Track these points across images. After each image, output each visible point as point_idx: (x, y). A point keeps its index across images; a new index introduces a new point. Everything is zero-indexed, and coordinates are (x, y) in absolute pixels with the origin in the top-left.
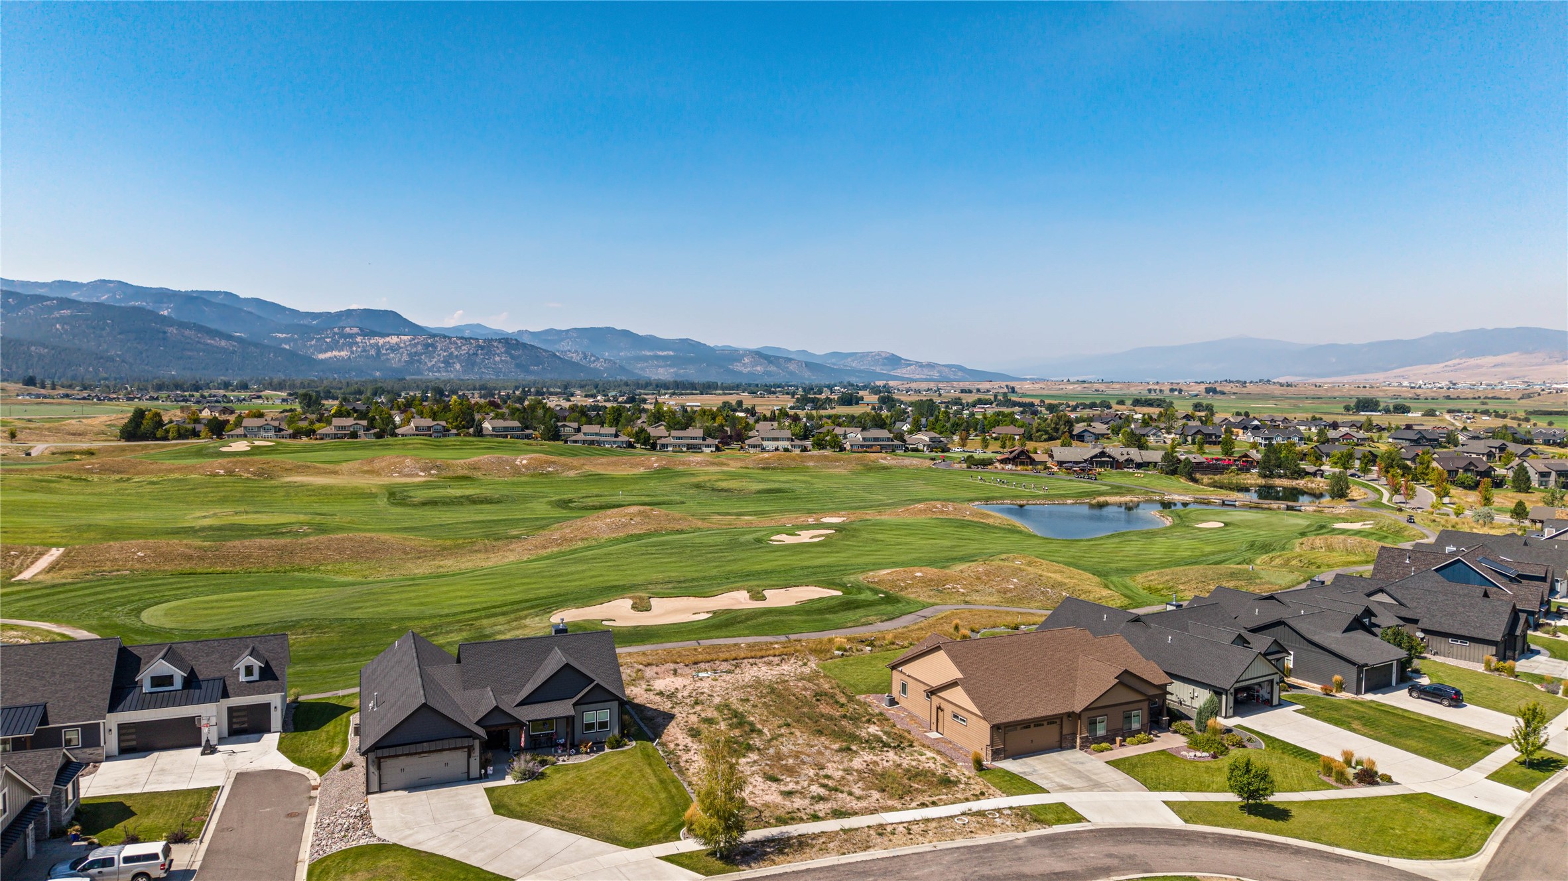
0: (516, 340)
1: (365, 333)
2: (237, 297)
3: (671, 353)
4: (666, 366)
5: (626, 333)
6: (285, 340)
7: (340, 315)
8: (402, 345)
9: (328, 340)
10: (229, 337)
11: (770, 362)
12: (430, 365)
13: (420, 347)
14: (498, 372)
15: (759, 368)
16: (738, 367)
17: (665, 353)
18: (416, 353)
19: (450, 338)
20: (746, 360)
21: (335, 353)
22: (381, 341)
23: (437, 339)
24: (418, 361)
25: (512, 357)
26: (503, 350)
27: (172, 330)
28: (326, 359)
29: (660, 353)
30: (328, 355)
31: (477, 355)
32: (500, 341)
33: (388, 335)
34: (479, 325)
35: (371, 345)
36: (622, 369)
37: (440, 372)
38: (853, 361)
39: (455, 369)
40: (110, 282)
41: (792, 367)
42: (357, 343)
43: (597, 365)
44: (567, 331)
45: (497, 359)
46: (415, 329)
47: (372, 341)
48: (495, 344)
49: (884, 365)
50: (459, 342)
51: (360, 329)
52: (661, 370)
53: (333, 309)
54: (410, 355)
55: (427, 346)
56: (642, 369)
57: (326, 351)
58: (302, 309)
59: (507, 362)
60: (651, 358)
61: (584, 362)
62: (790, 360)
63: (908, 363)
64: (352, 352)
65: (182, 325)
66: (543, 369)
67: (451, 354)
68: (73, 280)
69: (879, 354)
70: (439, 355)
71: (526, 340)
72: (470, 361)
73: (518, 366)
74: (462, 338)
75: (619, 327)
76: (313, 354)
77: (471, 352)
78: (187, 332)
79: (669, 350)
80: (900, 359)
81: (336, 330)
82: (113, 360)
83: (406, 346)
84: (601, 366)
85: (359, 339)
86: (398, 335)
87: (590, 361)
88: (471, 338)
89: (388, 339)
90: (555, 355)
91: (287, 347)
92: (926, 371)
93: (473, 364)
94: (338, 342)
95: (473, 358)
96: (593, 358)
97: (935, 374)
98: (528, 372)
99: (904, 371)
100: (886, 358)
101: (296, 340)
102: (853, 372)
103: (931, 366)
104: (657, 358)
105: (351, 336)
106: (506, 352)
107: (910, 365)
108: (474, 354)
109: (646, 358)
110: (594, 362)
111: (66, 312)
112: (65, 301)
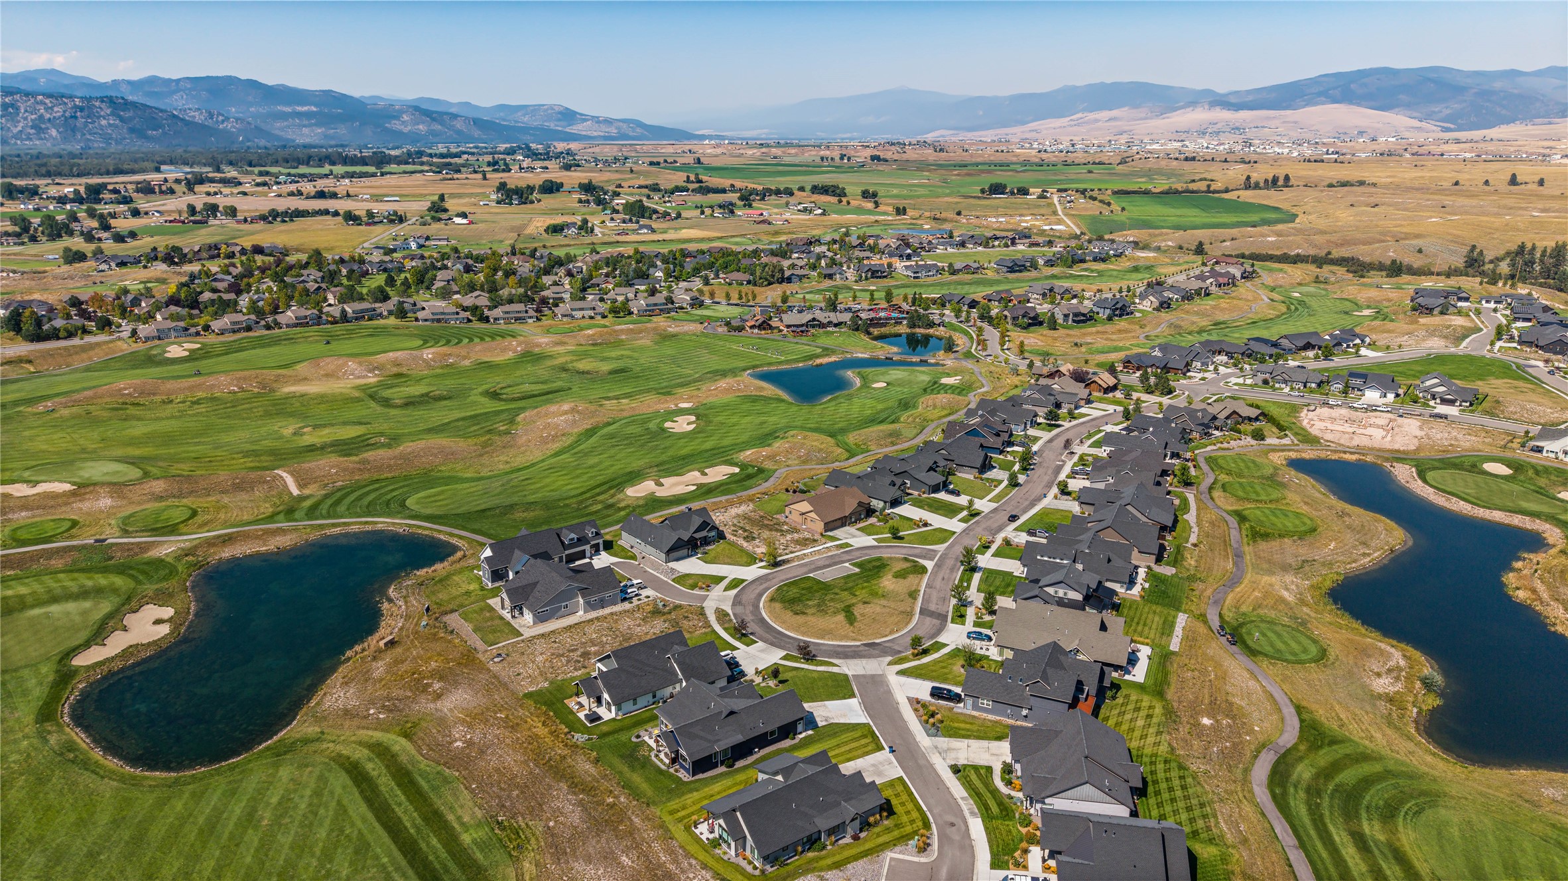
3: (313, 109)
4: (310, 126)
5: (253, 84)
11: (434, 120)
12: (15, 131)
14: (107, 139)
15: (421, 127)
16: (396, 125)
17: (305, 108)
20: (405, 118)
23: (17, 97)
25: (122, 119)
26: (108, 111)
29: (299, 109)
31: (76, 118)
32: (102, 100)
36: (260, 130)
37: (31, 139)
38: (524, 115)
39: (51, 136)
41: (459, 124)
43: (228, 126)
45: (104, 122)
48: (97, 104)
49: (559, 120)
50: (47, 101)
52: (305, 130)
56: (282, 129)
59: (116, 126)
60: (291, 115)
61: (209, 123)
62: (455, 116)
63: (584, 118)
66: (165, 133)
67: (41, 116)
69: (551, 107)
72: (69, 125)
73: (132, 130)
75: (243, 76)
77: (68, 114)
79: (310, 104)
80: (575, 113)
87: (217, 122)
90: (172, 114)
92: (604, 128)
93: (74, 129)
95: (71, 121)
96: (221, 118)
97: (613, 131)
99: (580, 127)
100: (560, 113)
102: (526, 130)
103: (608, 122)
104: (298, 114)
106: (113, 114)
108: (72, 117)
109: (284, 116)
110: (223, 122)
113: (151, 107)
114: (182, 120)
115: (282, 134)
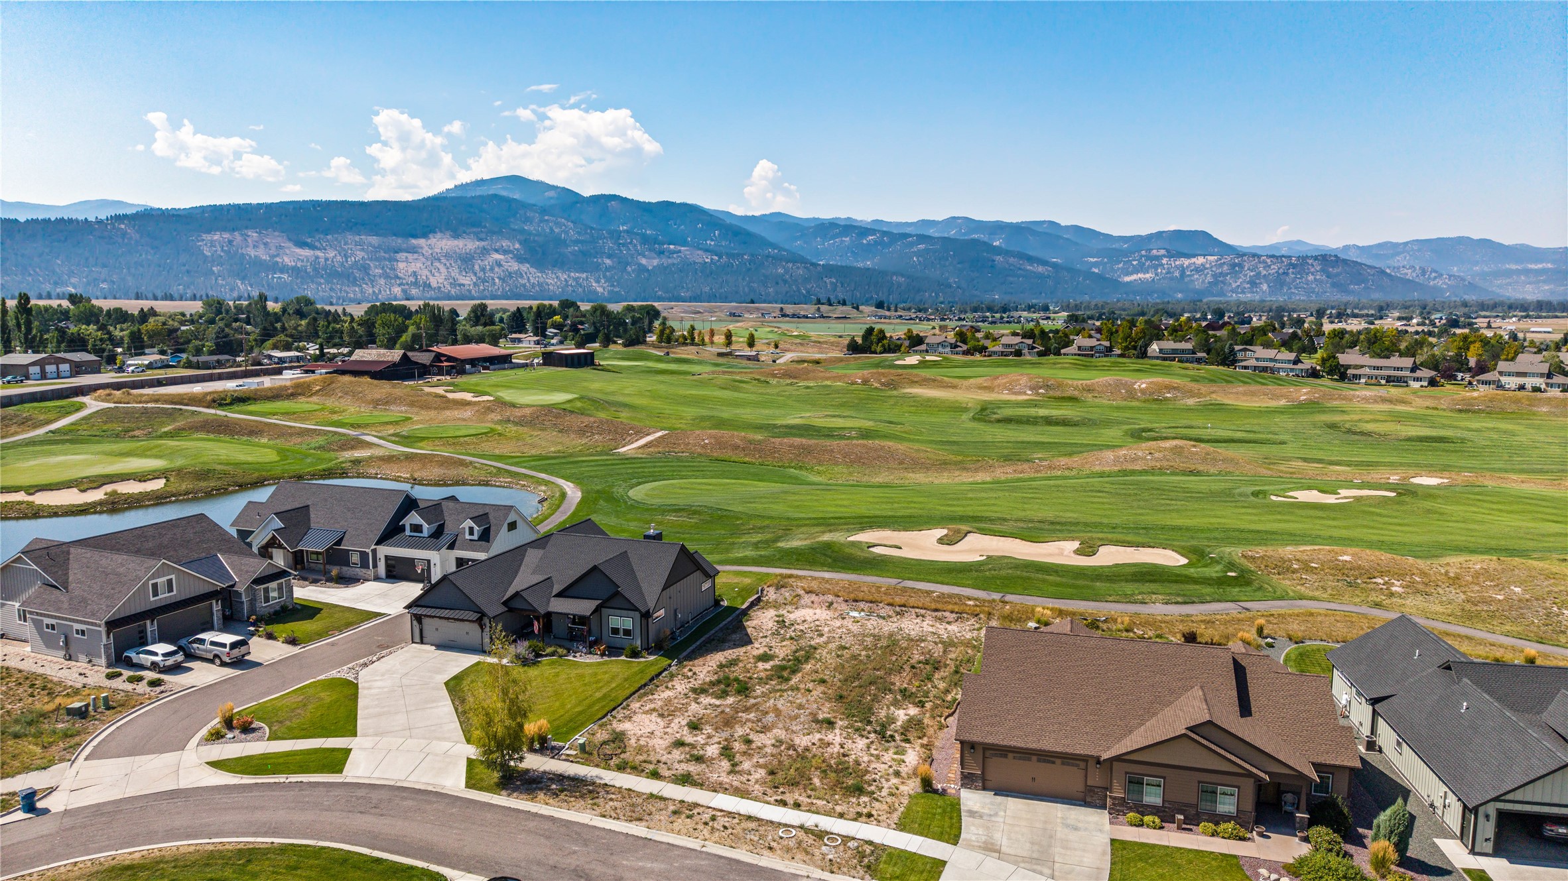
0: (1336, 256)
1: (1171, 255)
2: (1059, 224)
3: (1549, 266)
4: (1537, 282)
5: (1485, 243)
6: (1095, 264)
7: (1150, 237)
8: (1208, 266)
9: (1135, 263)
10: (1044, 263)
12: (1234, 285)
13: (1225, 268)
17: (1540, 266)
18: (1221, 273)
19: (1259, 256)
21: (1141, 276)
22: (1186, 262)
23: (1245, 258)
24: (1222, 282)
25: (1330, 276)
26: (1318, 268)
27: (999, 258)
28: (1131, 282)
29: (1532, 266)
30: (1134, 277)
31: (1287, 274)
32: (1316, 258)
33: (1195, 256)
34: (1299, 242)
35: (1176, 266)
36: (1472, 286)
37: (1243, 292)
39: (1261, 290)
40: (958, 218)
42: (1162, 265)
43: (1439, 283)
44: (1405, 244)
45: (1311, 278)
46: (1223, 248)
47: (1177, 263)
48: (1310, 262)
50: (1268, 261)
51: (1168, 251)
52: (1529, 287)
53: (1144, 231)
54: (1215, 276)
55: (1233, 265)
56: (1500, 286)
57: (1132, 274)
58: (1115, 233)
59: (1321, 281)
60: (1518, 272)
61: (1421, 280)
64: (1157, 274)
65: (1007, 253)
67: (1259, 273)
68: (932, 219)
70: (1245, 275)
71: (1350, 256)
72: (1279, 281)
73: (1334, 285)
74: (1273, 256)
75: (1477, 235)
76: (1120, 276)
77: (1281, 271)
78: (1011, 260)
81: (1143, 252)
82: (951, 286)
83: (1212, 267)
84: (1446, 284)
85: (1164, 261)
86: (1204, 256)
87: (1429, 278)
88: (1283, 256)
89: (1193, 260)
90: (1383, 272)
91: (1096, 271)
93: (1282, 284)
94: (1144, 264)
95: (1283, 277)
96: (1434, 275)
98: (1347, 292)
101: (1106, 263)
104: (1527, 272)
105: (1158, 258)
106: (1322, 270)
108: (1284, 273)
109: (1509, 273)
110: (1435, 278)
111: (921, 247)
112: (923, 238)
113: (1361, 264)
114: (1389, 275)
115: (1498, 291)
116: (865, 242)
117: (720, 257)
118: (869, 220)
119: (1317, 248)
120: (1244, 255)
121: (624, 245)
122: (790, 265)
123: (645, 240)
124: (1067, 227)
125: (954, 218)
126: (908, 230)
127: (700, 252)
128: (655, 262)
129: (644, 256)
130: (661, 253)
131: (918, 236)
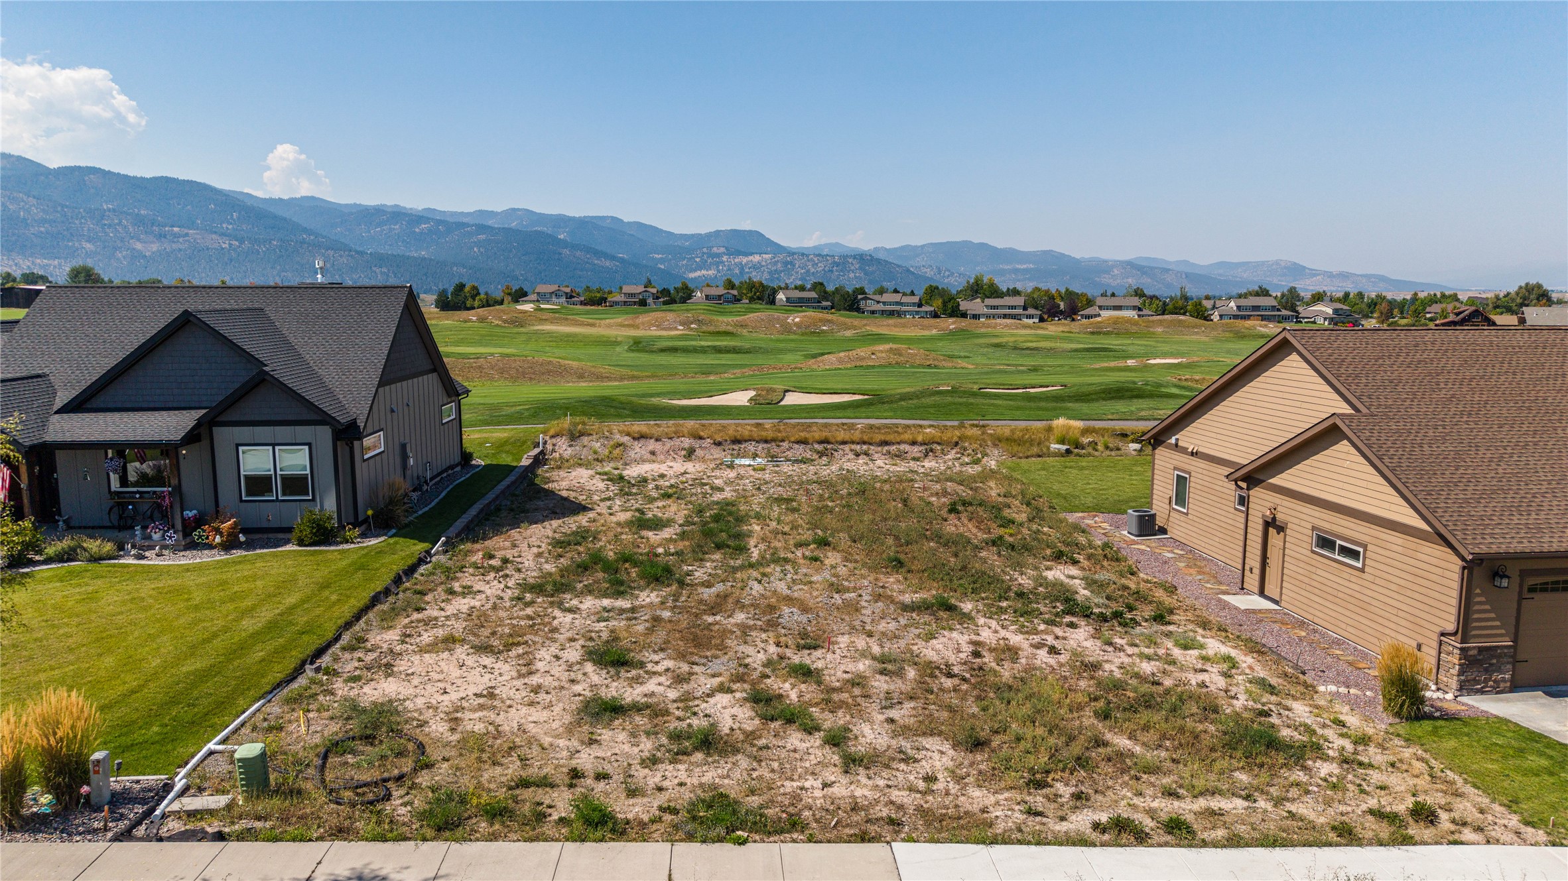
0: (870, 255)
1: (731, 252)
2: (622, 221)
3: (1031, 267)
4: (1025, 281)
5: (985, 247)
6: (662, 261)
7: (709, 235)
8: (764, 263)
9: (698, 260)
10: (612, 258)
11: (1144, 273)
13: (779, 265)
16: (1105, 281)
17: (1025, 266)
18: (776, 270)
19: (807, 256)
20: (1115, 274)
21: (704, 272)
22: (745, 260)
23: (796, 257)
24: (777, 279)
25: (866, 274)
26: (857, 266)
27: (566, 252)
28: (695, 278)
29: (1019, 266)
30: (698, 274)
31: (832, 271)
32: (854, 257)
33: (752, 254)
34: (836, 243)
35: (735, 264)
40: (518, 210)
41: (1168, 280)
42: (723, 262)
43: (952, 280)
44: (923, 247)
45: (852, 275)
46: (777, 248)
47: (736, 260)
48: (850, 260)
49: (1285, 274)
50: (816, 260)
51: (727, 248)
52: (1019, 284)
53: (704, 230)
54: (770, 273)
55: (786, 263)
57: (695, 271)
58: (676, 232)
59: (860, 279)
60: (1010, 272)
61: (938, 278)
62: (1167, 270)
63: (1312, 272)
64: (719, 271)
65: (574, 247)
67: (808, 271)
68: (490, 209)
69: (1277, 263)
70: (797, 273)
71: (881, 256)
73: (871, 282)
74: (819, 255)
75: (978, 240)
76: (685, 273)
77: (827, 269)
78: (578, 253)
79: (1030, 263)
80: (1304, 268)
81: (705, 250)
83: (767, 264)
84: (956, 281)
85: (725, 258)
86: (760, 254)
88: (828, 255)
89: (751, 258)
90: (908, 270)
91: (662, 267)
92: (1336, 283)
94: (706, 261)
95: (828, 275)
96: (947, 273)
99: (1308, 282)
100: (1285, 268)
101: (671, 260)
103: (1343, 276)
104: (1016, 272)
105: (719, 255)
106: (860, 268)
107: (1315, 275)
108: (829, 271)
111: (482, 237)
112: (482, 228)
113: (891, 263)
114: (913, 273)
116: (417, 230)
117: (242, 241)
118: (420, 209)
119: (853, 249)
120: (794, 254)
121: (110, 226)
122: (331, 252)
123: (139, 221)
124: (629, 223)
125: (514, 210)
126: (465, 220)
127: (214, 236)
128: (155, 247)
129: (139, 240)
130: (161, 236)
131: (476, 225)
